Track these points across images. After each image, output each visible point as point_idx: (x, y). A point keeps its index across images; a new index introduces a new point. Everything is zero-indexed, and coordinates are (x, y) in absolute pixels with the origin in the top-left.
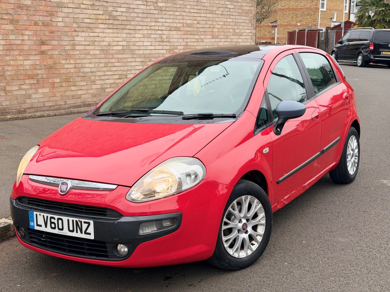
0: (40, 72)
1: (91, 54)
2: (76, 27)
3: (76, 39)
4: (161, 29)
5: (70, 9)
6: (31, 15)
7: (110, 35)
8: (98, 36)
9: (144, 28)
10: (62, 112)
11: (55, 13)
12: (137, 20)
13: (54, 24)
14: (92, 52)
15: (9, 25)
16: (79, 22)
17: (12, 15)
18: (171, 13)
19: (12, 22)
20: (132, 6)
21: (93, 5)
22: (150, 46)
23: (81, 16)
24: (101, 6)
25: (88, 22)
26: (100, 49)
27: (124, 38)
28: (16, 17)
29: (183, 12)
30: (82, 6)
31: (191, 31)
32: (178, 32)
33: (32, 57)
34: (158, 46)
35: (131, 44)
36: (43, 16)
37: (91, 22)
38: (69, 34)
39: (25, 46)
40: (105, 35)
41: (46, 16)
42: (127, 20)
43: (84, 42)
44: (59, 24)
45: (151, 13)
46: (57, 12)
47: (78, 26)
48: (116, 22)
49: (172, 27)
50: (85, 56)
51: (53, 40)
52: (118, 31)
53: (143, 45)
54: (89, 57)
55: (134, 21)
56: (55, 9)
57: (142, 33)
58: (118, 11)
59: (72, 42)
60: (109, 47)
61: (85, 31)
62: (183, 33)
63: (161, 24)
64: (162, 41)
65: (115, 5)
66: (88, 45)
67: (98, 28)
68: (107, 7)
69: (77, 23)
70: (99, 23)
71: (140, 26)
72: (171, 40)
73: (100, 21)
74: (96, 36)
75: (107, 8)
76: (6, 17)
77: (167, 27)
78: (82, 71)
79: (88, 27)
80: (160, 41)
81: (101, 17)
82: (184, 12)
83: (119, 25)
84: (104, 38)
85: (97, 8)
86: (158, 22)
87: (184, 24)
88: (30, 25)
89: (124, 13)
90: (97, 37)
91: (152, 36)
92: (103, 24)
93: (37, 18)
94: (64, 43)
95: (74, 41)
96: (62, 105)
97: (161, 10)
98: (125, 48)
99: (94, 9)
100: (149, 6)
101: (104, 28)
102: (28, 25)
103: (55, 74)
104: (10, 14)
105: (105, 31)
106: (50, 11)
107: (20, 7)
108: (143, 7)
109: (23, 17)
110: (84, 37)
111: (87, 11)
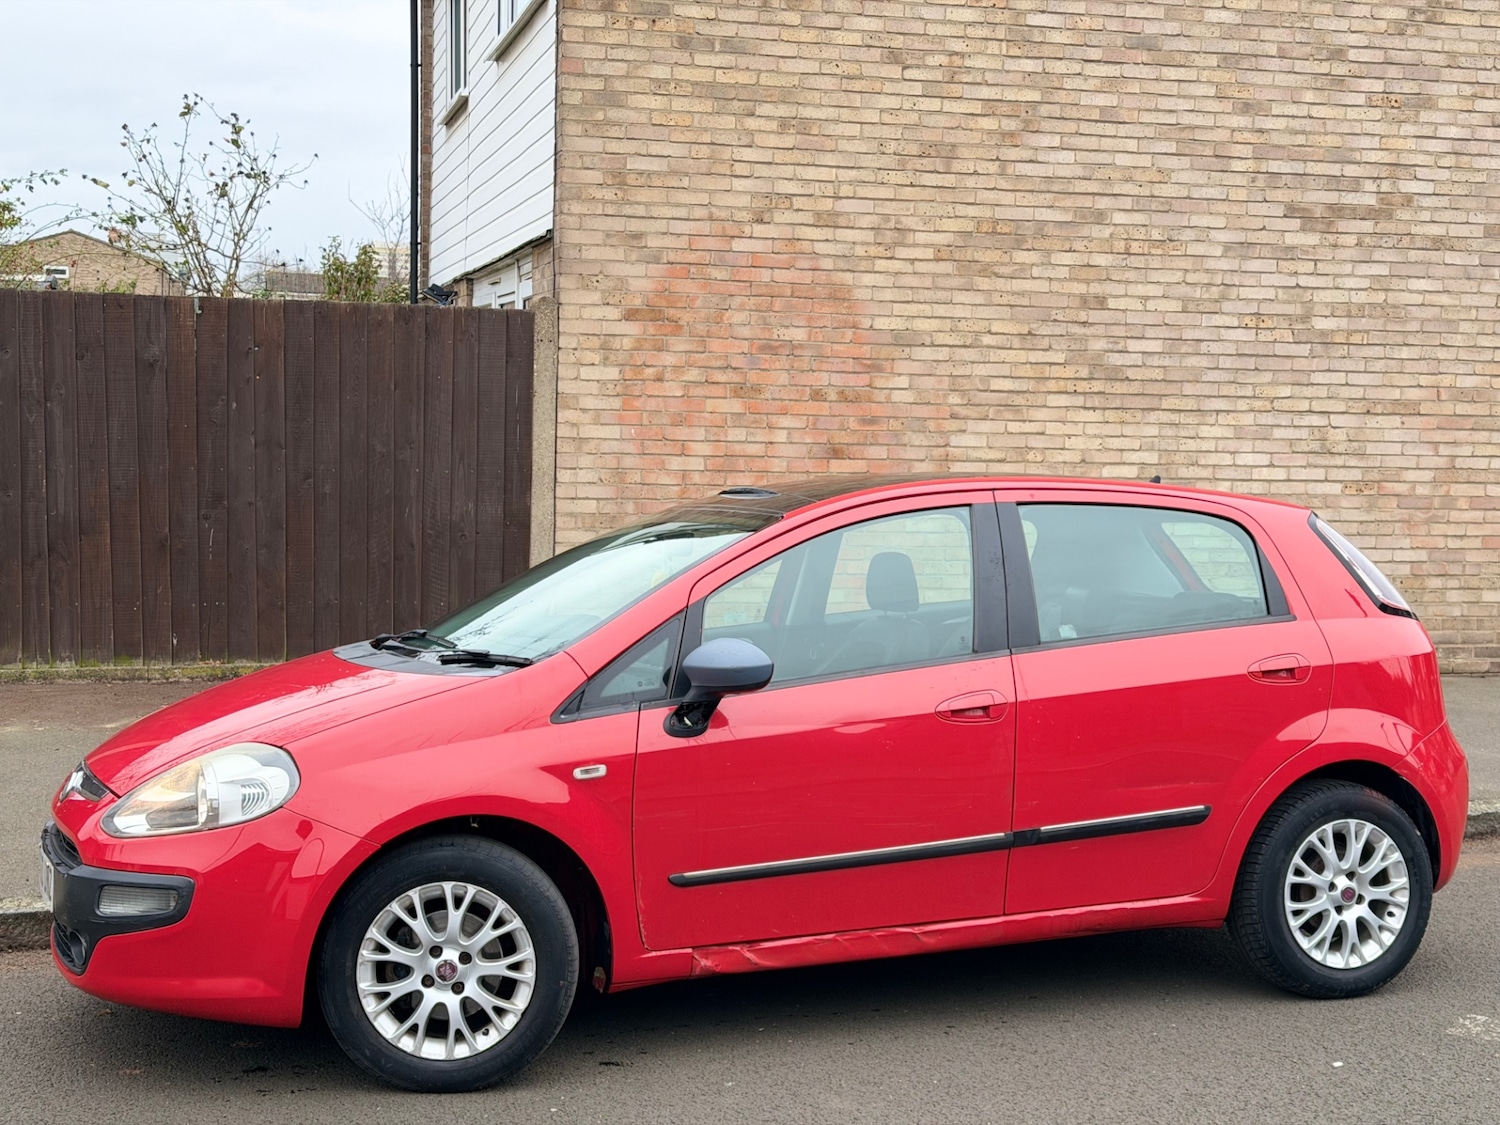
2: (957, 405)
3: (954, 440)
4: (1323, 410)
5: (939, 349)
6: (802, 371)
7: (1091, 430)
8: (1043, 434)
9: (1242, 405)
11: (887, 365)
12: (1212, 380)
13: (881, 396)
15: (728, 400)
16: (972, 388)
17: (742, 373)
18: (1378, 351)
19: (739, 391)
20: (1189, 334)
21: (1030, 333)
22: (1264, 469)
23: (981, 370)
24: (1061, 335)
25: (1006, 389)
27: (1150, 440)
28: (753, 377)
29: (1438, 348)
30: (987, 340)
31: (1477, 416)
32: (1404, 419)
34: (1305, 467)
35: (1179, 458)
36: (843, 372)
37: (1017, 388)
38: (931, 425)
39: (776, 461)
40: (1068, 429)
41: (855, 373)
42: (1165, 381)
43: (987, 450)
44: (897, 396)
45: (1275, 356)
46: (893, 360)
47: (965, 403)
48: (1120, 388)
49: (1376, 402)
51: (871, 444)
52: (1127, 417)
53: (1234, 465)
55: (1198, 382)
56: (885, 352)
57: (1234, 423)
58: (1130, 350)
59: (937, 452)
60: (1083, 470)
61: (991, 417)
62: (1434, 422)
63: (1323, 392)
64: (1325, 451)
65: (1119, 331)
66: (999, 461)
67: (1045, 406)
68: (1085, 338)
69: (963, 392)
70: (1050, 392)
71: (1221, 399)
72: (1370, 449)
73: (1052, 385)
74: (1032, 434)
75: (1083, 342)
76: (720, 377)
77: (1351, 403)
79: (1003, 403)
80: (1315, 453)
81: (1056, 371)
82: (1442, 345)
83: (1131, 397)
84: (1067, 438)
85: (1045, 343)
86: (1307, 385)
87: (1441, 390)
88: (796, 400)
89: (1157, 356)
90: (1038, 437)
91: (1278, 433)
92: (1064, 396)
93: (824, 379)
94: (910, 454)
95: (948, 449)
97: (1326, 341)
99: (1031, 347)
100: (1269, 332)
101: (1066, 407)
102: (790, 400)
104: (735, 369)
105: (1072, 415)
106: (868, 356)
107: (770, 348)
108: (1240, 335)
109: (778, 377)
110: (985, 436)
111: (1003, 354)
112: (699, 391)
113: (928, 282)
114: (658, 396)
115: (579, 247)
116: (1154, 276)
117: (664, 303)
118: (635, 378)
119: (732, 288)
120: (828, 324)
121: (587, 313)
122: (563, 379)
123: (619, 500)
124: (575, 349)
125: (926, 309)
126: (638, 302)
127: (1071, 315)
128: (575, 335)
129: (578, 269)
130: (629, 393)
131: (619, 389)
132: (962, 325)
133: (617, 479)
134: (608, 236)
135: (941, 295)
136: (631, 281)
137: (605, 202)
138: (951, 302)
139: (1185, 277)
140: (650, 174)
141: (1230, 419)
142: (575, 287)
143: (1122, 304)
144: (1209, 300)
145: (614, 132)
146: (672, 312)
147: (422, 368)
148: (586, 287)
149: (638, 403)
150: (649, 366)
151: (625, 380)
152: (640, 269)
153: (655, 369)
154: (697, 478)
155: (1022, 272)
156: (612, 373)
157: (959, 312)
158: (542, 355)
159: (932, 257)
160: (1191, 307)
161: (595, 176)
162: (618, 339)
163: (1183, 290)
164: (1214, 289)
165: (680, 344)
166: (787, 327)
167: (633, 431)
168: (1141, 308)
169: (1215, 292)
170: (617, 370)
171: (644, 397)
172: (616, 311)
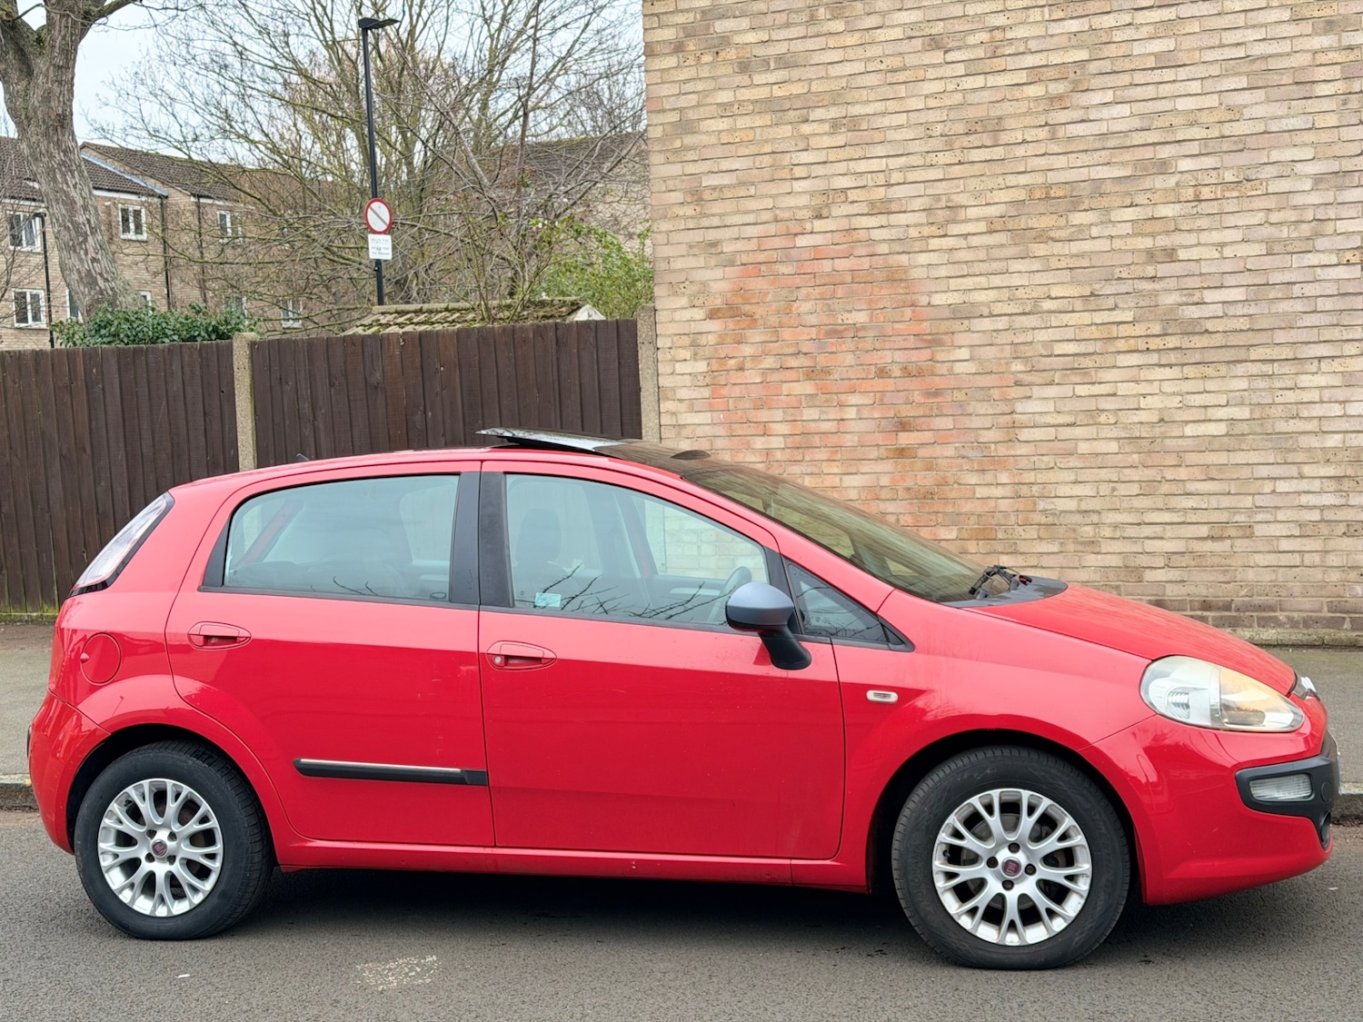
0: (890, 507)
1: (1080, 452)
2: (1020, 372)
3: (1019, 407)
5: (999, 318)
6: (867, 351)
7: (1168, 387)
8: (1114, 395)
9: (1351, 349)
11: (946, 338)
12: (1309, 325)
13: (943, 369)
14: (1084, 447)
15: (802, 383)
16: (1035, 354)
17: (812, 357)
19: (811, 374)
20: (1276, 278)
23: (1043, 336)
24: (1127, 293)
25: (1070, 353)
26: (1123, 436)
27: (1238, 393)
28: (822, 360)
30: (1047, 305)
33: (865, 467)
35: (1276, 411)
36: (905, 349)
37: (1083, 351)
38: (996, 394)
39: (848, 436)
40: (1143, 388)
41: (917, 348)
42: (1253, 330)
43: (1055, 415)
44: (959, 368)
46: (953, 333)
47: (1029, 369)
48: (1199, 341)
50: (1058, 461)
51: (937, 416)
52: (1210, 371)
53: (1346, 415)
54: (1073, 462)
55: (1292, 328)
56: (944, 326)
57: (1341, 369)
58: (1206, 301)
59: (1003, 420)
60: (1162, 429)
61: (1056, 381)
65: (1194, 282)
66: (1068, 425)
67: (1115, 367)
68: (1155, 293)
69: (1026, 359)
70: (1119, 352)
71: (1322, 345)
73: (1121, 345)
74: (1102, 395)
75: (1153, 298)
76: (793, 362)
78: (1041, 508)
79: (1069, 367)
81: (1125, 330)
83: (1213, 350)
84: (1141, 398)
85: (1110, 302)
88: (863, 379)
89: (1240, 305)
90: (1109, 398)
92: (1135, 355)
93: (887, 357)
94: (976, 423)
95: (1014, 416)
98: (1244, 428)
99: (1095, 308)
101: (1139, 366)
102: (857, 379)
103: (940, 515)
104: (806, 354)
105: (1145, 374)
106: (928, 332)
107: (836, 333)
108: (1341, 272)
109: (845, 359)
110: (1052, 401)
111: (1066, 318)
112: (775, 377)
113: (982, 255)
114: (741, 384)
115: (668, 261)
116: (1231, 221)
117: (740, 301)
118: (720, 369)
119: (798, 281)
120: (888, 305)
121: (677, 316)
122: (663, 375)
124: (670, 348)
125: (983, 281)
126: (718, 302)
127: (1137, 271)
128: (669, 336)
129: (668, 278)
130: (717, 383)
131: (708, 380)
132: (1020, 293)
134: (691, 247)
135: (996, 266)
136: (711, 284)
137: (686, 218)
138: (1007, 272)
139: (1267, 217)
140: (721, 188)
141: (1336, 365)
142: (666, 294)
143: (1194, 253)
144: (1300, 239)
145: (691, 156)
146: (747, 308)
147: (555, 374)
148: (676, 294)
149: (724, 391)
150: (731, 358)
151: (712, 372)
152: (718, 273)
153: (737, 360)
154: (779, 455)
155: (1080, 233)
156: (701, 366)
157: (1016, 281)
158: (645, 356)
159: (985, 230)
160: (1277, 248)
161: (677, 197)
162: (705, 335)
163: (1267, 231)
164: (1304, 226)
165: (756, 336)
166: (850, 312)
167: (721, 416)
168: (1217, 255)
169: (1306, 229)
170: (705, 363)
171: (729, 386)
172: (701, 311)
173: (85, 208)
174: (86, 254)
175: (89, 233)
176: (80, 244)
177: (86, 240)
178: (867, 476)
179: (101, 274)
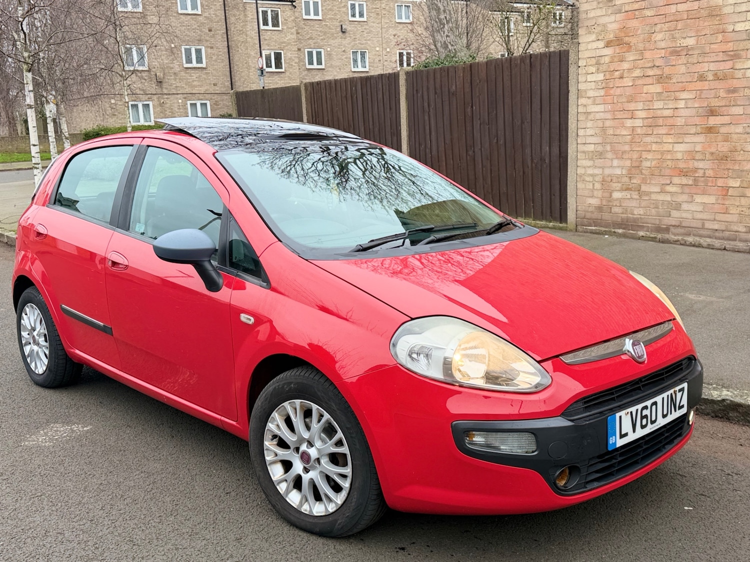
0: (701, 165)
6: (693, 64)
10: (738, 246)
11: (743, 53)
13: (739, 74)
15: (654, 85)
17: (661, 69)
19: (660, 79)
28: (667, 71)
33: (688, 139)
36: (717, 61)
39: (679, 119)
41: (724, 61)
44: (749, 73)
46: (747, 50)
51: (733, 106)
56: (742, 45)
76: (651, 72)
88: (690, 82)
93: (705, 67)
96: (740, 232)
102: (687, 82)
103: (730, 171)
104: (658, 67)
106: (731, 49)
107: (676, 52)
109: (681, 69)
112: (640, 82)
114: (621, 87)
115: (586, 12)
117: (623, 35)
118: (611, 78)
119: (656, 20)
120: (708, 32)
121: (590, 46)
122: (581, 82)
123: (604, 144)
124: (585, 66)
126: (611, 36)
128: (585, 58)
129: (586, 23)
130: (608, 86)
131: (604, 85)
133: (603, 133)
136: (608, 25)
142: (584, 33)
146: (627, 39)
147: (529, 84)
148: (590, 33)
149: (612, 92)
150: (617, 71)
151: (606, 80)
152: (612, 18)
153: (619, 72)
154: (639, 131)
156: (601, 77)
158: (572, 71)
162: (604, 57)
165: (631, 57)
166: (685, 38)
167: (610, 107)
170: (603, 74)
171: (615, 88)
172: (602, 43)
173: (444, 11)
174: (444, 33)
175: (445, 23)
176: (441, 29)
177: (444, 27)
178: (688, 145)
179: (450, 43)
